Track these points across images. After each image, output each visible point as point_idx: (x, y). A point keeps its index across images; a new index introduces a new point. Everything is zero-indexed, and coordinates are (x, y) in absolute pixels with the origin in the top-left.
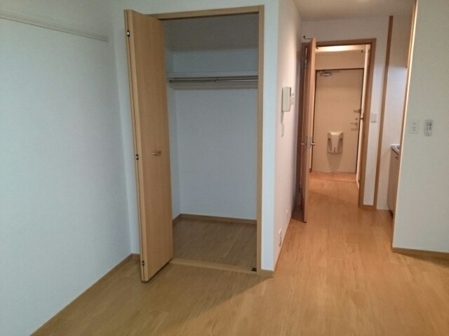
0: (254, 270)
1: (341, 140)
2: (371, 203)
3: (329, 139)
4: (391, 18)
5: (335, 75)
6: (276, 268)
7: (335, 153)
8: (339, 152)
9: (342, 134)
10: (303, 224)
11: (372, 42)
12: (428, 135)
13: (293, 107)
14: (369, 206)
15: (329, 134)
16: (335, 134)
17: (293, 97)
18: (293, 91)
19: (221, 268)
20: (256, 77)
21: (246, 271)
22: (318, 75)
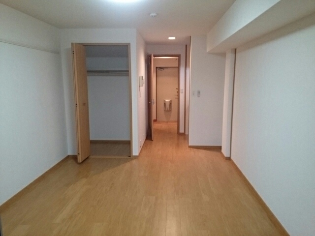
0: (130, 156)
1: (170, 104)
2: (183, 132)
3: (165, 104)
4: (186, 46)
5: (166, 70)
6: (139, 155)
7: (168, 111)
8: (170, 110)
9: (171, 101)
10: (151, 141)
11: (179, 56)
12: (199, 96)
13: (144, 85)
14: (182, 133)
15: (165, 101)
16: (167, 101)
17: (144, 80)
18: (144, 78)
19: (114, 157)
20: (128, 71)
21: (126, 157)
22: (157, 69)
